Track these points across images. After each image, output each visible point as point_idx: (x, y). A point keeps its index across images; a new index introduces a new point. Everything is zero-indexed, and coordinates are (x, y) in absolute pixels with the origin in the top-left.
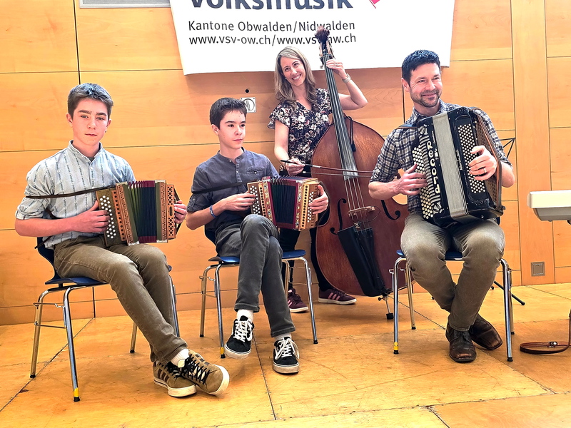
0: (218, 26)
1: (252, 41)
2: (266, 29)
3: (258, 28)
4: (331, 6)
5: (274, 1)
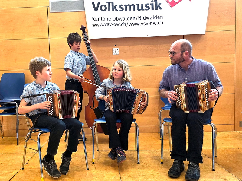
0: (104, 19)
1: (118, 25)
2: (124, 19)
3: (121, 19)
4: (153, 9)
5: (128, 7)
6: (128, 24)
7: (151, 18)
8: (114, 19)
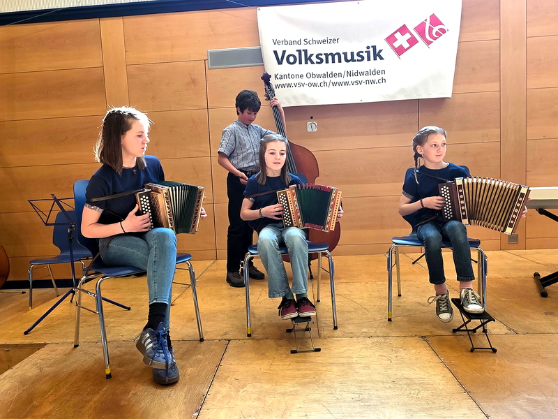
0: (293, 76)
1: (315, 85)
2: (324, 76)
3: (319, 76)
4: (369, 59)
5: (330, 57)
6: (331, 84)
7: (367, 74)
8: (309, 76)
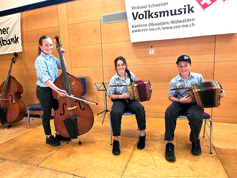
0: (142, 26)
1: (153, 29)
2: (159, 24)
3: (156, 24)
5: (162, 14)
6: (162, 28)
7: (184, 21)
8: (150, 25)
